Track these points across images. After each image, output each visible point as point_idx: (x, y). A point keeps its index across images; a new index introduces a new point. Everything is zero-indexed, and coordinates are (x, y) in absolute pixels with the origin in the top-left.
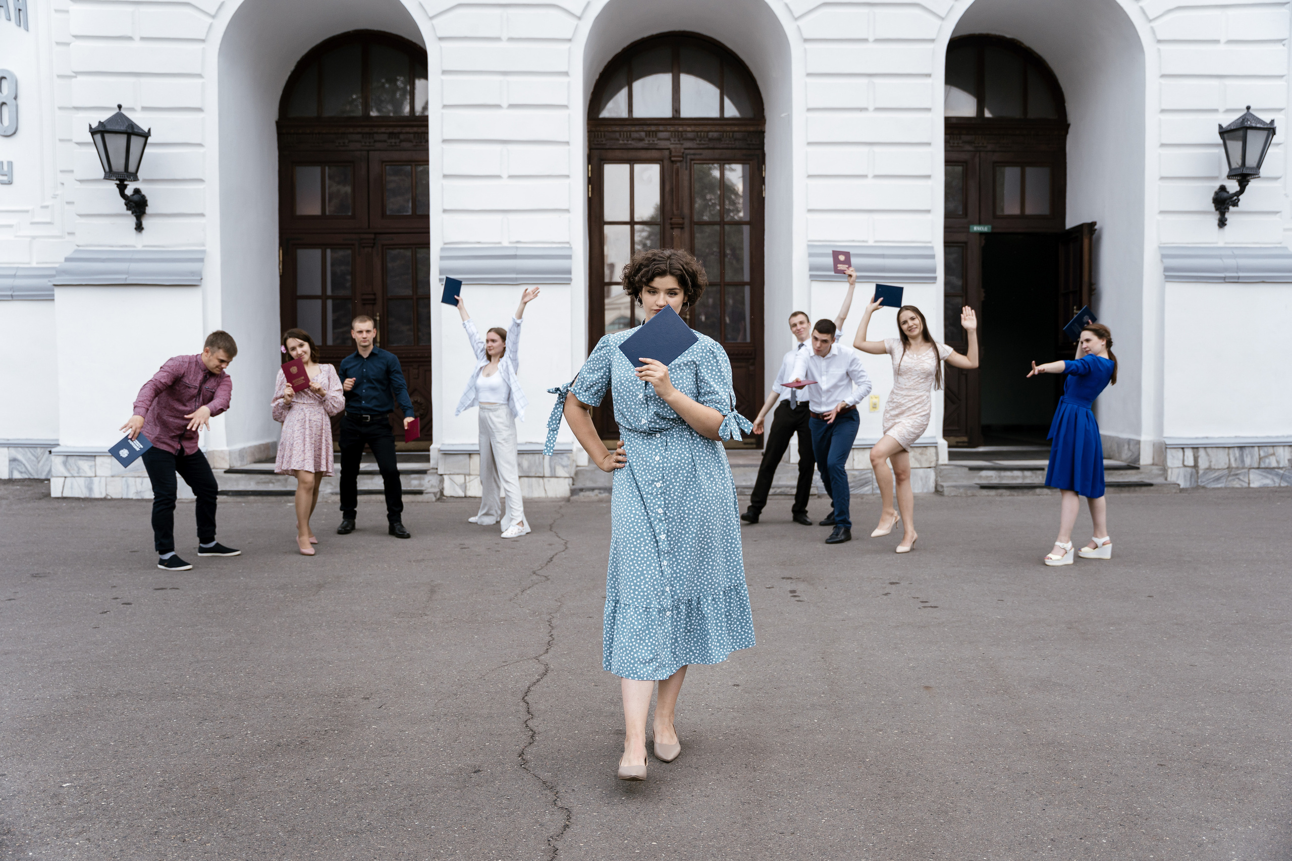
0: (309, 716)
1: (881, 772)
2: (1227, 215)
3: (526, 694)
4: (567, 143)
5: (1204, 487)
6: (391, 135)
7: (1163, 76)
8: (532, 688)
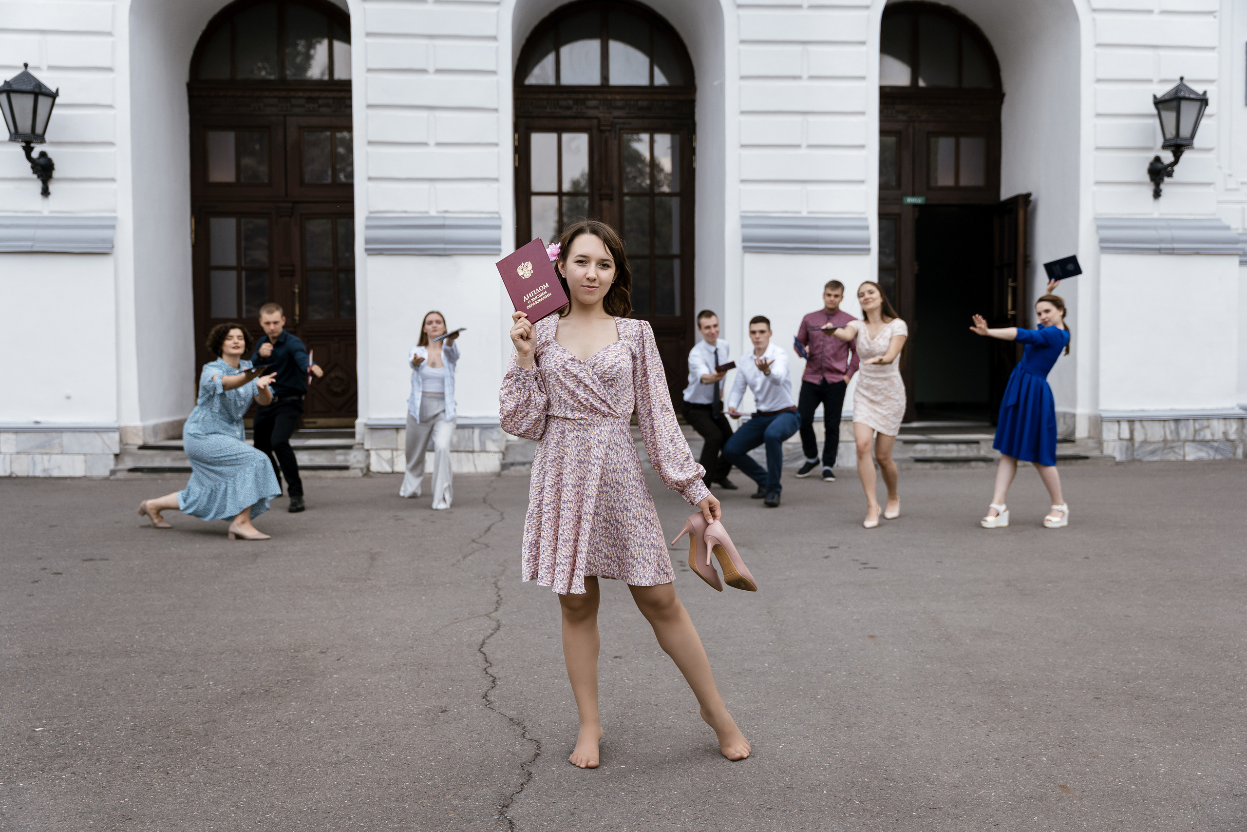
0: (268, 668)
1: (832, 707)
2: (1162, 186)
3: (482, 645)
4: (496, 110)
5: (1139, 461)
6: (310, 99)
7: (1099, 45)
8: (487, 641)
